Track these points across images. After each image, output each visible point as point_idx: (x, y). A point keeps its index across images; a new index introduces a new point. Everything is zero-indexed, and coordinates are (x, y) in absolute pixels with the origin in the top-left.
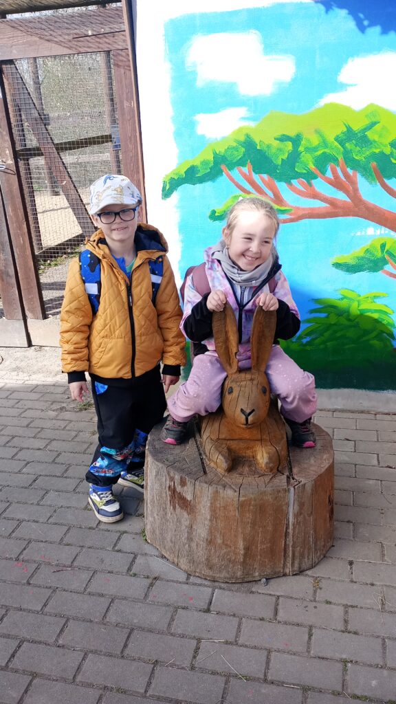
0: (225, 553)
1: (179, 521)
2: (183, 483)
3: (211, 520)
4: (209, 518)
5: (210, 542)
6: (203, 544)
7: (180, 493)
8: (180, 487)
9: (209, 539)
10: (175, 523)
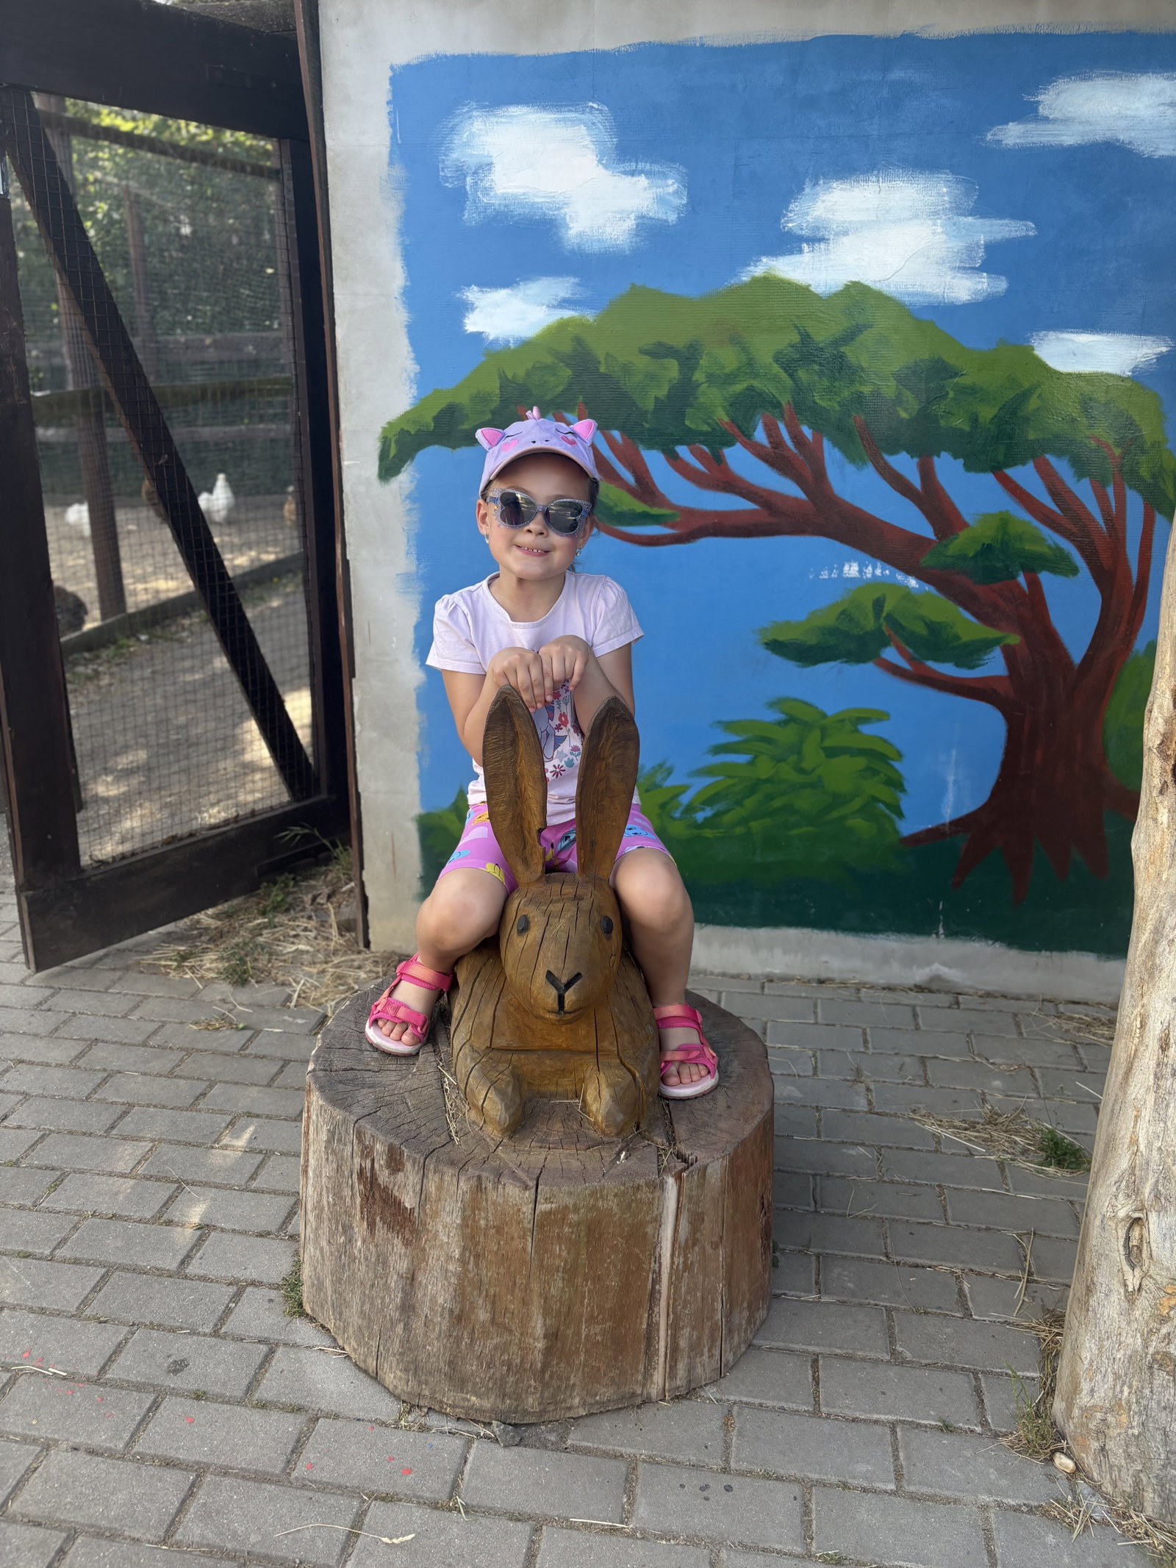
0: (496, 1348)
1: (382, 1260)
2: (395, 1163)
3: (463, 1261)
4: (457, 1254)
5: (460, 1318)
6: (442, 1323)
7: (386, 1187)
8: (387, 1172)
9: (457, 1312)
10: (372, 1266)
